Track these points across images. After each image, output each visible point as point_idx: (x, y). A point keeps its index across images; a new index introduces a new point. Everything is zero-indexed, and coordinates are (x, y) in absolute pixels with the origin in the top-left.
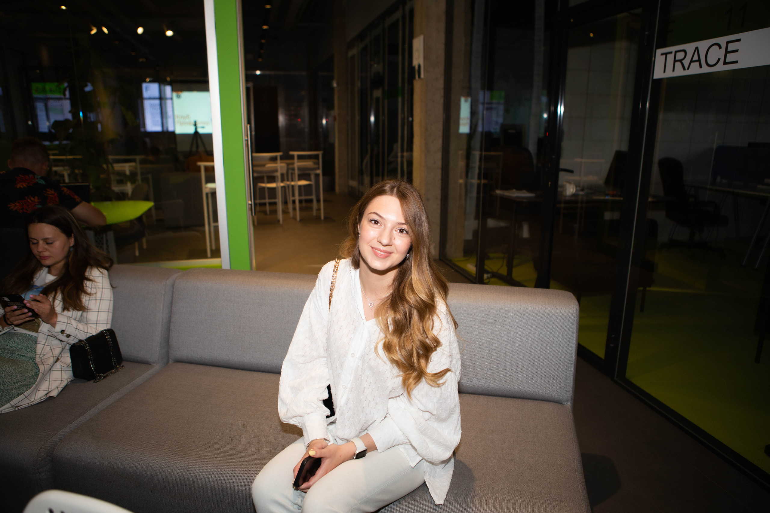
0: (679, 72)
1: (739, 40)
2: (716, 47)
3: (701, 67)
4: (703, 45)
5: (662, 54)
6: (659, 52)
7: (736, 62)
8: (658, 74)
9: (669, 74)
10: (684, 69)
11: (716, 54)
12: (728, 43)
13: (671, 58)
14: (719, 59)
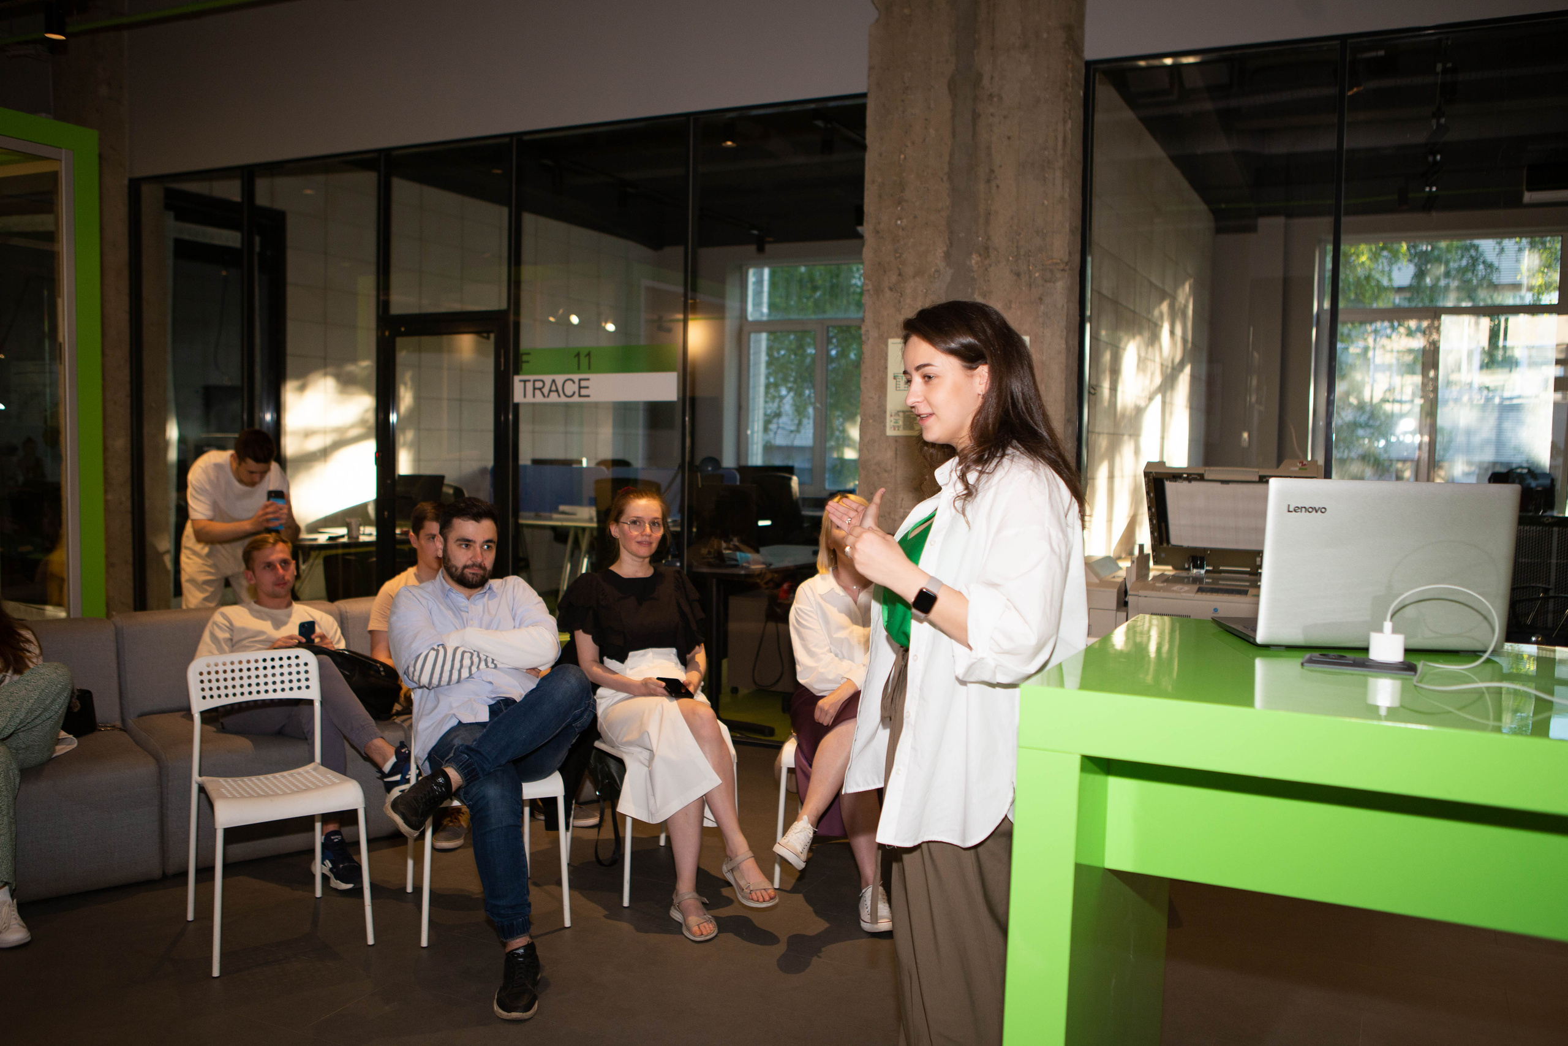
0: (539, 398)
1: (588, 379)
2: (570, 382)
3: (559, 396)
4: (560, 379)
5: (521, 381)
6: (517, 379)
7: (588, 396)
8: (518, 397)
9: (530, 399)
10: (544, 396)
11: (570, 388)
12: (580, 380)
13: (529, 385)
14: (574, 393)
